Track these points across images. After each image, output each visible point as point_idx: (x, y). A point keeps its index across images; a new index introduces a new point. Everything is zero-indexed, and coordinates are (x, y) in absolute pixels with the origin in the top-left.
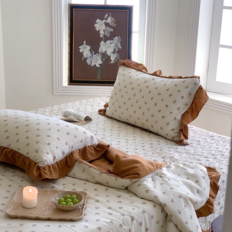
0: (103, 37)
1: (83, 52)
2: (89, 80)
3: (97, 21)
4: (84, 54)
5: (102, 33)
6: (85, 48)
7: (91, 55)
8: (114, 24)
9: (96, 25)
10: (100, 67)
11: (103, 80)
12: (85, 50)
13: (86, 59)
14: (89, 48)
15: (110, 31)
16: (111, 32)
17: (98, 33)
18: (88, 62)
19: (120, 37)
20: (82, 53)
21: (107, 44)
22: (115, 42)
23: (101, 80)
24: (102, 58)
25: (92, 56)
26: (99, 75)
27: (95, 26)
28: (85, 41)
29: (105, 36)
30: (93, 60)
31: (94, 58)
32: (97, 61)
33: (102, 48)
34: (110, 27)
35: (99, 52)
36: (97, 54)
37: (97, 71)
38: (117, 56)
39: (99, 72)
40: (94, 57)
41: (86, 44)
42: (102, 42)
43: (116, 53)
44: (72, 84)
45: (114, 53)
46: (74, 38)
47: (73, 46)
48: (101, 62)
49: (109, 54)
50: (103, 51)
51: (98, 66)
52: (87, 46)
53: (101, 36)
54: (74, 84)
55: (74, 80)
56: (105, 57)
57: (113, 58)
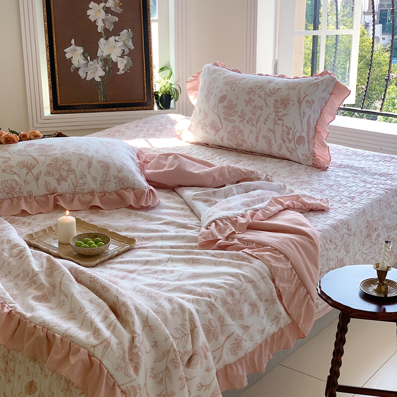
0: (103, 32)
1: (72, 57)
2: (86, 104)
3: (90, 6)
4: (73, 62)
5: (100, 25)
6: (75, 51)
7: (85, 62)
8: (119, 8)
9: (89, 12)
10: (102, 81)
11: (108, 103)
12: (75, 54)
13: (78, 69)
14: (80, 50)
15: (114, 21)
16: (115, 23)
17: (94, 25)
18: (81, 73)
19: (130, 30)
20: (70, 60)
21: (110, 42)
22: (123, 38)
23: (105, 103)
24: (105, 66)
25: (87, 64)
26: (101, 94)
27: (88, 14)
28: (73, 40)
29: (105, 29)
30: (89, 70)
31: (92, 67)
32: (95, 72)
33: (102, 50)
34: (113, 13)
35: (98, 57)
36: (95, 61)
37: (98, 87)
38: (128, 61)
39: (100, 90)
40: (91, 65)
41: (76, 44)
42: (102, 40)
43: (125, 57)
44: (58, 111)
45: (122, 56)
46: (54, 35)
47: (55, 50)
48: (103, 73)
49: (114, 60)
50: (105, 54)
51: (98, 79)
52: (78, 48)
53: (99, 30)
54: (61, 111)
55: (60, 105)
56: (109, 64)
57: (122, 65)
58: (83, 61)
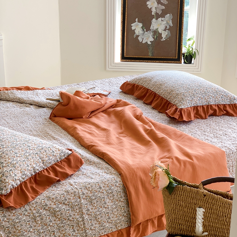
0: (155, 15)
1: (135, 29)
4: (136, 32)
5: (154, 10)
6: (137, 25)
7: (143, 32)
8: (166, 1)
10: (152, 44)
11: (154, 57)
12: (137, 27)
13: (138, 36)
14: (141, 25)
15: (162, 9)
16: (162, 10)
17: (150, 10)
18: (140, 39)
19: (171, 14)
21: (159, 21)
22: (167, 19)
23: (152, 57)
24: (154, 35)
25: (144, 33)
26: (150, 52)
27: (147, 4)
28: (137, 19)
29: (157, 14)
30: (144, 37)
32: (148, 38)
33: (154, 25)
34: (162, 4)
35: (150, 30)
36: (149, 32)
37: (149, 48)
38: (168, 33)
40: (146, 34)
41: (139, 22)
42: (154, 20)
43: (167, 31)
44: (124, 60)
45: (165, 30)
46: (126, 15)
47: (126, 24)
48: (153, 40)
49: (160, 32)
50: (155, 28)
51: (149, 43)
52: (139, 24)
53: (153, 14)
54: (126, 60)
55: (126, 56)
56: (157, 34)
57: (164, 35)
58: (141, 32)
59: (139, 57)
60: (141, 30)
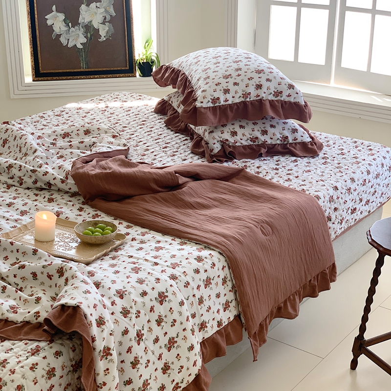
1: (53, 24)
2: (68, 71)
4: (54, 29)
6: (56, 18)
7: (66, 29)
10: (84, 48)
11: (90, 70)
12: (56, 21)
13: (59, 36)
14: (62, 16)
18: (63, 40)
20: (51, 26)
21: (91, 8)
22: (105, 5)
23: (87, 70)
24: (86, 32)
25: (69, 31)
26: (83, 61)
28: (54, 7)
30: (70, 36)
31: (74, 34)
32: (76, 39)
33: (84, 16)
35: (79, 24)
36: (76, 27)
37: (80, 54)
38: (109, 28)
39: (82, 57)
40: (72, 32)
41: (57, 11)
42: (83, 7)
43: (107, 24)
44: (40, 79)
45: (103, 23)
46: (35, 1)
47: (36, 16)
48: (85, 40)
49: (96, 27)
50: (87, 21)
51: (80, 46)
52: (59, 14)
54: (42, 78)
55: (42, 72)
56: (90, 31)
57: (104, 32)
58: (64, 28)
59: (65, 71)
60: (64, 26)
